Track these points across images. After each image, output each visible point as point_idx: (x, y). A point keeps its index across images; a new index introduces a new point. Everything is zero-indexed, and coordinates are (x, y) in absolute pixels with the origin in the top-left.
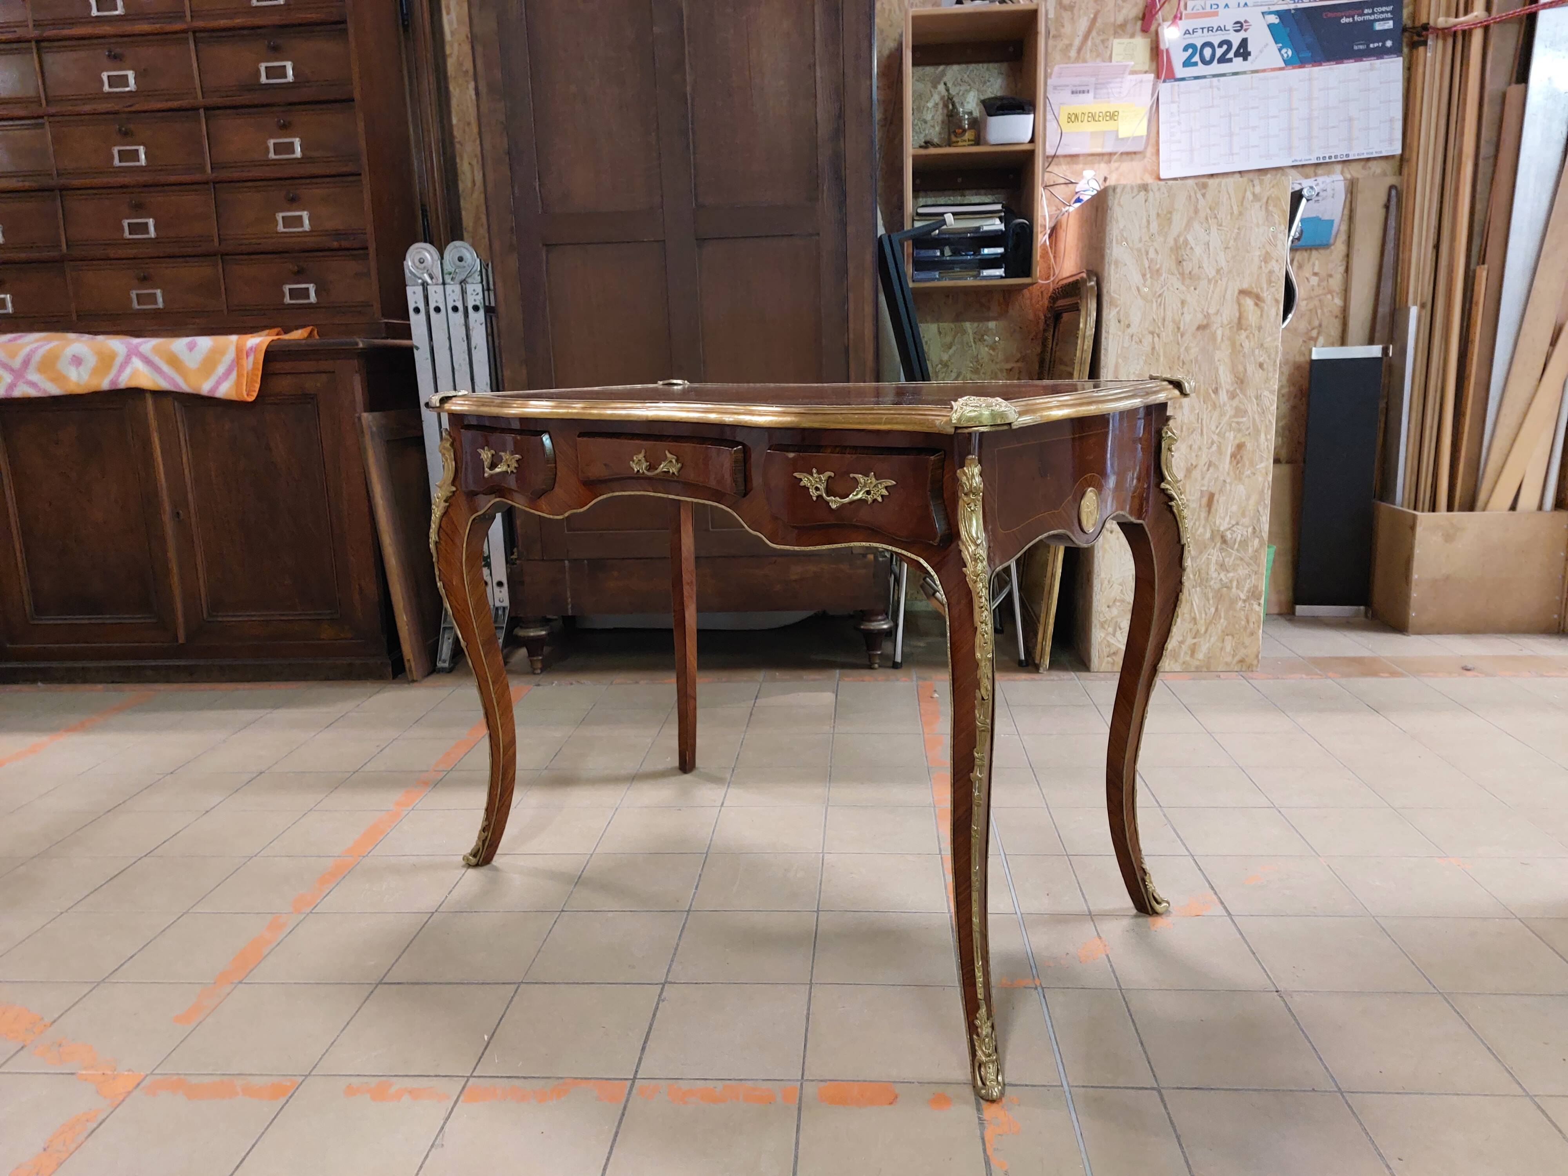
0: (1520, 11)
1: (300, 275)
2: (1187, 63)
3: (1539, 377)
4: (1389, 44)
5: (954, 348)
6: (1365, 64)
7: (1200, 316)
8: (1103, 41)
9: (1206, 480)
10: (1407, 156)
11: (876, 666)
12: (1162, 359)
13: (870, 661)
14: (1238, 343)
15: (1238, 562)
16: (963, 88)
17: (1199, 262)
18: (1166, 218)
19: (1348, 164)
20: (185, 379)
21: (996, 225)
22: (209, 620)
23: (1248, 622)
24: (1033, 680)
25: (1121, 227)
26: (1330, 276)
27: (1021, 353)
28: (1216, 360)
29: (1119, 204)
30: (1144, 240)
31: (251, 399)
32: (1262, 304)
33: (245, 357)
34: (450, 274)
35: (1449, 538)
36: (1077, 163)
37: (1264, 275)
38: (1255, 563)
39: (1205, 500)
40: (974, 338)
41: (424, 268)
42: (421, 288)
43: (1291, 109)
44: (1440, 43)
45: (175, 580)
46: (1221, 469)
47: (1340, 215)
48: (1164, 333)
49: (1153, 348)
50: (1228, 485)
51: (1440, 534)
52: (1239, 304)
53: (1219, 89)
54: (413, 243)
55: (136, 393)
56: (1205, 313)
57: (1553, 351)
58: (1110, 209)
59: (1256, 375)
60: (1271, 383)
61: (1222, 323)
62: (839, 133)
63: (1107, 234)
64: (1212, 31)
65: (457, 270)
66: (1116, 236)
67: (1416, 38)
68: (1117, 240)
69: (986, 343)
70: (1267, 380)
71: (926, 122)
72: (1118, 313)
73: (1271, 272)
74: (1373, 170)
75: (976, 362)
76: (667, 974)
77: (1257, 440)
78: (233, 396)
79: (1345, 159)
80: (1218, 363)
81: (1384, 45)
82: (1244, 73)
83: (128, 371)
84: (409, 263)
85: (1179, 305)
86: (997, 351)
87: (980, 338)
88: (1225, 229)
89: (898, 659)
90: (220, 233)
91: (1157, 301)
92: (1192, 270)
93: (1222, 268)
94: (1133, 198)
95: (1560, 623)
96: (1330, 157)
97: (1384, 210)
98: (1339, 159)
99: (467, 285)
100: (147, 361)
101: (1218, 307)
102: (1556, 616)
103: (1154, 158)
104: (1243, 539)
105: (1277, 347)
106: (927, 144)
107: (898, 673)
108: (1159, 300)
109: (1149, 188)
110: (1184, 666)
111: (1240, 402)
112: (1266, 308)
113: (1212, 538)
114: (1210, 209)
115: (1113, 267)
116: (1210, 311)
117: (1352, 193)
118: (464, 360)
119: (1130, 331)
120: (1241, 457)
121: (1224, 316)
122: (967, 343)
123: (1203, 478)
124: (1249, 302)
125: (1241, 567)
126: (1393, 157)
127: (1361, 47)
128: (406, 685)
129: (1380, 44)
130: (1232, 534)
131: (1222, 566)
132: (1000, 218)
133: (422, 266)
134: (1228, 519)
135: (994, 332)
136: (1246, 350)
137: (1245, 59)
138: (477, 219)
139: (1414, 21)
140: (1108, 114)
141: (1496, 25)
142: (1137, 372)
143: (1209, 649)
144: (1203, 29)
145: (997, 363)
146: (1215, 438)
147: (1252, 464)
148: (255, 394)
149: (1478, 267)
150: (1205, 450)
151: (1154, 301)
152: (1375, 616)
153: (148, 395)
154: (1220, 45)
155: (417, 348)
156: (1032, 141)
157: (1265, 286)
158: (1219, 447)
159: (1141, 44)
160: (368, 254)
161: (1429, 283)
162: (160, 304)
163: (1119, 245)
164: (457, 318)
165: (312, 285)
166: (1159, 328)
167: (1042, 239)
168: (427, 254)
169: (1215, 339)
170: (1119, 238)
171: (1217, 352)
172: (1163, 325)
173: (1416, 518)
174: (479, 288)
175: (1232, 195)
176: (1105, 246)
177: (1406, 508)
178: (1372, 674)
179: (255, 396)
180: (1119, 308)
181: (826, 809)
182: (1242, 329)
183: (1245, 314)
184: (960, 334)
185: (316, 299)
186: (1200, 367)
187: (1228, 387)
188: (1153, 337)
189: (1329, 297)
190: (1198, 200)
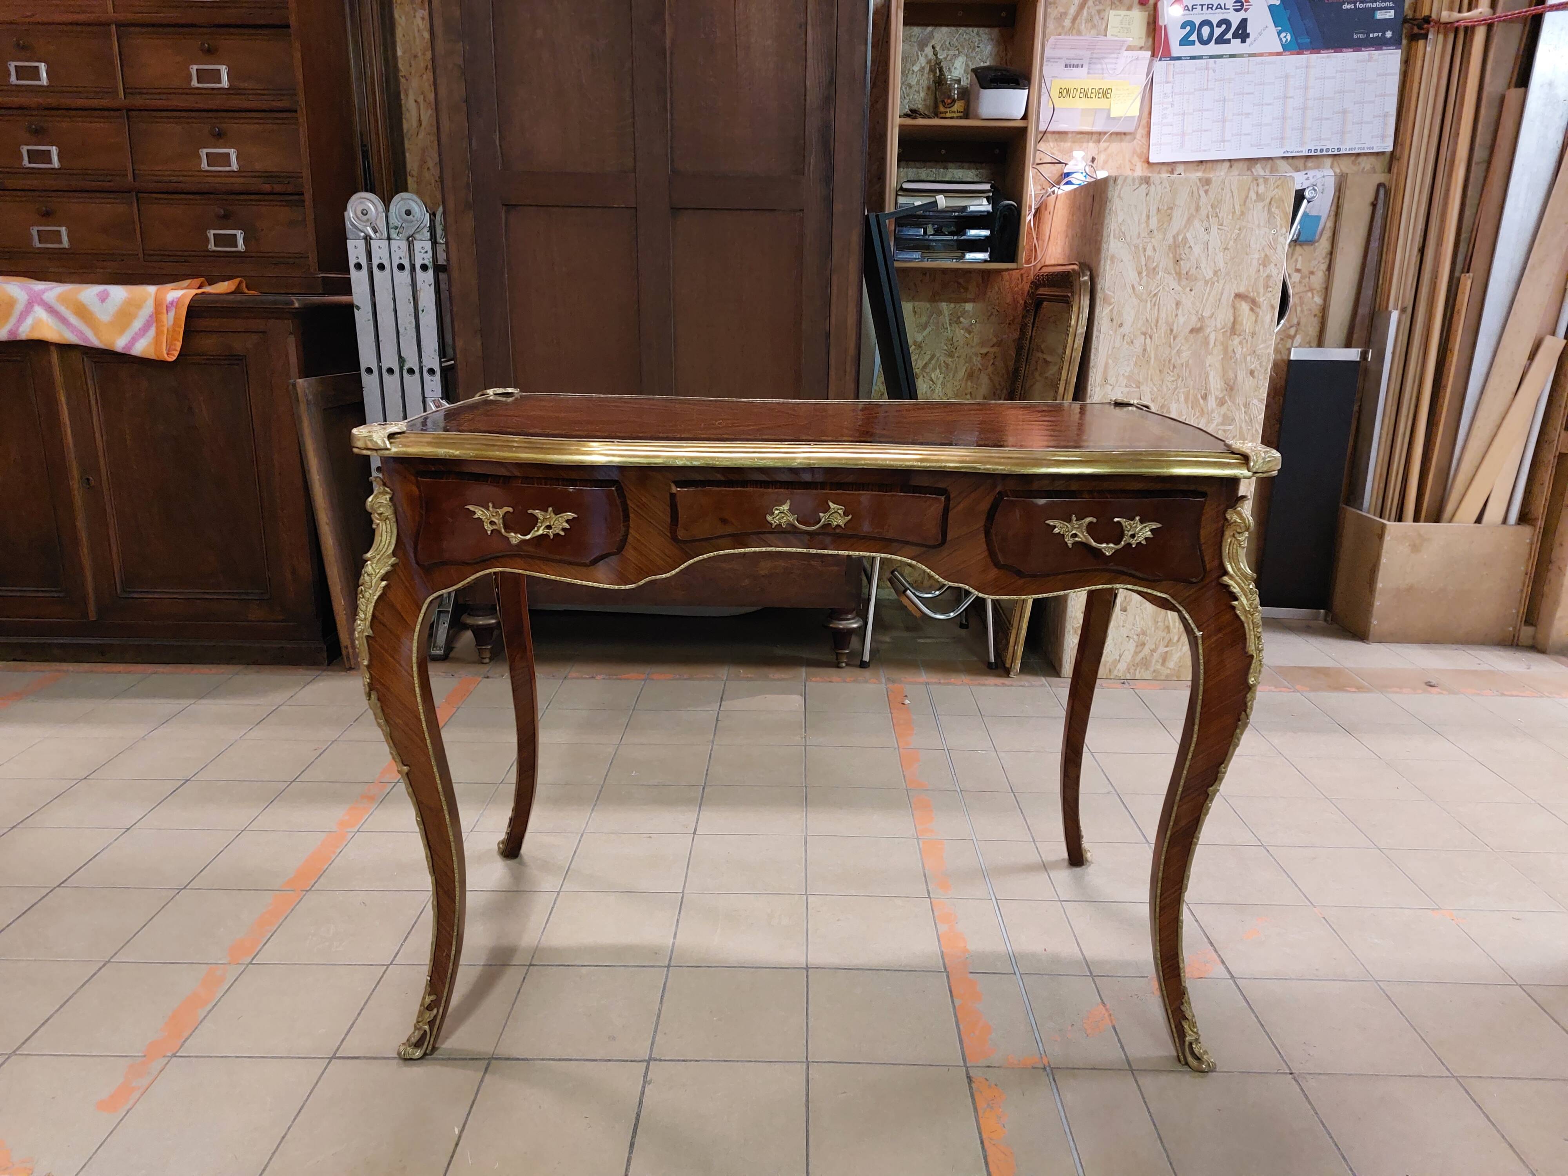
0: (1526, 12)
1: (226, 219)
2: (1185, 42)
3: (1514, 390)
4: (1389, 34)
5: (928, 329)
6: (1364, 54)
7: (1194, 318)
8: (1099, 12)
10: (1398, 153)
11: (844, 665)
12: (1152, 362)
13: (837, 659)
14: (1230, 349)
16: (951, 53)
17: (1197, 262)
18: (1166, 213)
19: (1337, 158)
20: (96, 334)
21: (982, 206)
22: (124, 596)
24: (1004, 685)
25: (1120, 221)
26: (1312, 273)
27: (997, 336)
28: (1207, 365)
29: (1119, 196)
30: (1142, 235)
31: (172, 359)
32: (1258, 310)
33: (165, 311)
34: (396, 228)
35: (1415, 548)
36: (1065, 141)
37: (1261, 279)
40: (950, 320)
41: (368, 220)
42: (363, 241)
43: (1286, 97)
44: (1441, 37)
45: (85, 550)
47: (1327, 212)
48: (1156, 335)
49: (1145, 350)
51: (1407, 544)
52: (1234, 308)
53: (1214, 71)
54: (355, 192)
55: (39, 346)
56: (1200, 317)
57: (1530, 364)
58: (1110, 201)
59: (1246, 383)
60: (1261, 391)
61: (1216, 326)
62: (829, 101)
63: (1105, 228)
64: (1211, 8)
65: (403, 225)
66: (1114, 231)
67: (1416, 30)
68: (1115, 234)
69: (961, 325)
70: (1257, 388)
71: (910, 87)
72: (1111, 311)
73: (1269, 277)
74: (1363, 165)
75: (951, 344)
76: (651, 1049)
78: (151, 355)
79: (1336, 153)
80: (1209, 368)
81: (1384, 34)
82: (1241, 56)
83: (29, 321)
84: (351, 214)
85: (1174, 306)
86: (972, 334)
87: (956, 320)
88: (1226, 229)
89: (866, 658)
90: (136, 167)
91: (1151, 301)
92: (1190, 269)
93: (1220, 270)
94: (1134, 191)
95: (1514, 636)
96: (1322, 151)
97: (1371, 208)
98: (1330, 153)
99: (415, 242)
100: (51, 310)
101: (1213, 310)
102: (1511, 629)
103: (1144, 140)
105: (1269, 354)
106: (913, 113)
107: (866, 673)
108: (1154, 299)
110: (1154, 674)
111: (1228, 410)
112: (1261, 313)
114: (1212, 206)
115: (1109, 262)
116: (1204, 314)
117: (1340, 190)
118: (410, 323)
119: (1122, 330)
121: (1218, 320)
122: (943, 325)
124: (1245, 307)
126: (1383, 153)
127: (1361, 36)
128: (343, 673)
129: (1380, 34)
132: (988, 198)
133: (365, 218)
135: (971, 314)
136: (1238, 356)
137: (1243, 41)
138: (423, 162)
139: (1415, 12)
140: (1101, 91)
141: (1501, 24)
142: (1126, 374)
143: (1180, 658)
144: (1202, 5)
145: (972, 347)
148: (176, 354)
149: (1463, 275)
151: (1149, 301)
152: (1335, 620)
153: (52, 348)
154: (1219, 25)
155: (358, 308)
156: (1025, 117)
157: (1262, 290)
159: (1138, 17)
160: (304, 201)
161: (1412, 287)
162: (66, 243)
163: (1116, 240)
164: (403, 278)
165: (240, 231)
166: (1152, 329)
167: (1027, 221)
168: (370, 205)
169: (1208, 343)
170: (1117, 232)
171: (1209, 357)
172: (1156, 326)
173: (1383, 527)
174: (428, 245)
175: (1236, 193)
176: (1101, 240)
177: (1374, 515)
178: (1339, 688)
179: (176, 355)
180: (1112, 306)
181: (806, 839)
182: (1235, 334)
183: (1240, 319)
184: (934, 315)
185: (244, 247)
186: (1190, 372)
187: (1217, 394)
188: (1145, 339)
189: (1310, 294)
190: (1200, 196)
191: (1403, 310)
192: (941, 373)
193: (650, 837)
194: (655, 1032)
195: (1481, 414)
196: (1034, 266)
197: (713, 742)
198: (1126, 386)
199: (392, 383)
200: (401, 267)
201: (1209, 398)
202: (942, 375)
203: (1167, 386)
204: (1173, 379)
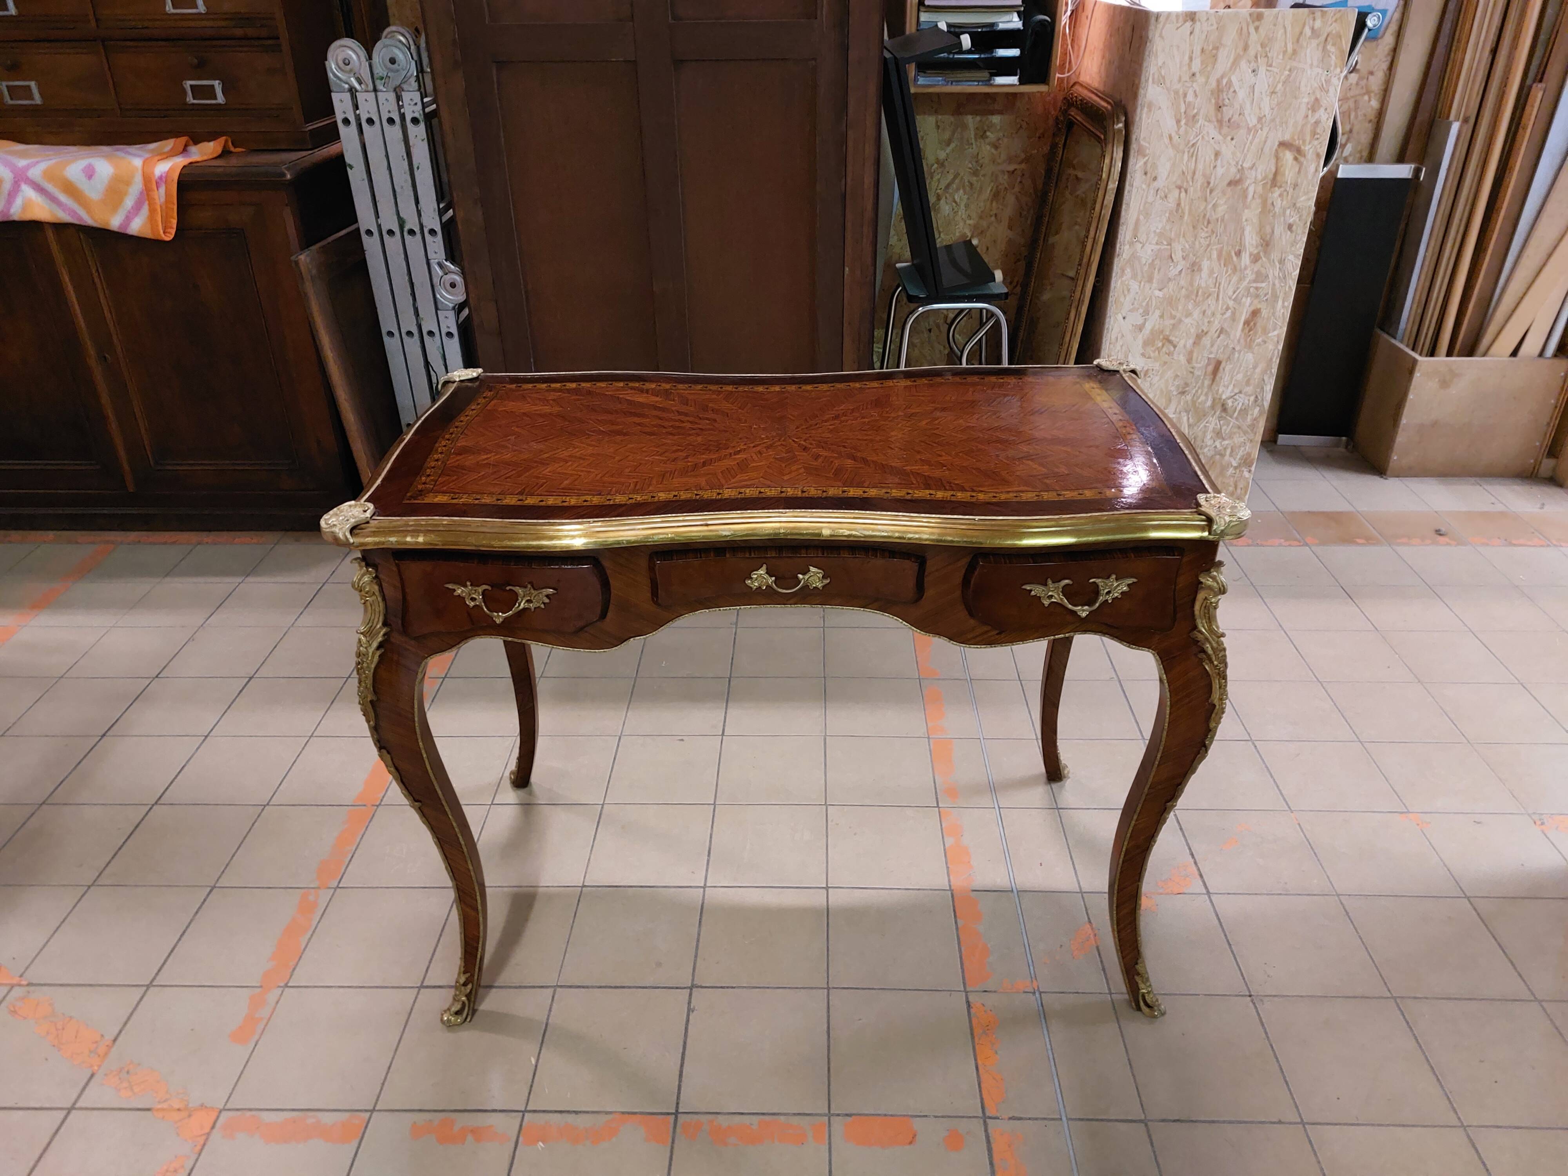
1: (201, 69)
5: (953, 145)
7: (1233, 170)
9: (1216, 347)
12: (1186, 218)
14: (1270, 202)
15: (1235, 430)
17: (1241, 107)
18: (1210, 55)
20: (89, 212)
21: (1014, 22)
22: (159, 468)
23: (1236, 487)
25: (1160, 64)
27: (1025, 152)
28: (1244, 220)
29: (1161, 36)
30: (1183, 79)
31: (169, 237)
32: (1302, 159)
33: (155, 189)
34: (382, 78)
35: (1445, 384)
37: (1309, 126)
38: (1252, 430)
39: (1210, 368)
40: (976, 135)
41: (351, 70)
42: (348, 95)
45: (114, 426)
46: (1232, 337)
48: (1192, 188)
49: (1179, 205)
50: (1236, 353)
51: (1437, 380)
52: (1277, 158)
54: (335, 39)
55: (35, 226)
56: (1239, 167)
58: (1150, 42)
59: (1284, 236)
60: (1298, 246)
61: (1256, 178)
63: (1144, 72)
65: (389, 75)
66: (1153, 74)
68: (1153, 79)
69: (987, 141)
70: (1294, 243)
72: (1145, 163)
73: (1317, 123)
75: (977, 162)
76: (693, 975)
77: (1274, 307)
78: (148, 234)
80: (1245, 223)
83: (19, 202)
84: (332, 65)
85: (1213, 157)
86: (999, 150)
87: (981, 134)
88: (1275, 70)
90: (97, 12)
91: (1189, 152)
92: (1232, 116)
93: (1265, 116)
94: (1177, 29)
95: (1534, 468)
99: (403, 93)
100: (39, 189)
101: (1254, 161)
102: (1532, 461)
104: (1243, 408)
108: (1192, 150)
109: (1197, 18)
111: (1262, 266)
112: (1307, 160)
113: (1213, 407)
114: (1262, 45)
115: (1146, 109)
116: (1244, 165)
118: (406, 181)
119: (1156, 184)
120: (1255, 324)
121: (1259, 170)
122: (968, 140)
123: (1212, 346)
124: (1288, 156)
125: (1238, 435)
130: (1233, 402)
131: (1218, 434)
132: (1019, 13)
133: (349, 67)
134: (1231, 387)
135: (998, 127)
136: (1277, 210)
142: (1158, 231)
145: (999, 164)
146: (1231, 303)
147: (1265, 331)
148: (173, 231)
149: (1534, 86)
150: (1219, 316)
152: (1356, 450)
153: (47, 227)
155: (351, 167)
157: (1308, 138)
158: (1234, 313)
160: (280, 46)
161: (1478, 94)
162: (38, 100)
163: (1155, 86)
164: (394, 133)
165: (217, 82)
166: (1187, 182)
167: (1063, 23)
168: (351, 53)
169: (1246, 197)
170: (1156, 76)
171: (1246, 211)
172: (1193, 178)
173: (1415, 362)
174: (417, 96)
175: (1289, 29)
176: (1139, 83)
177: (1407, 346)
178: (1348, 540)
179: (174, 234)
180: (1147, 158)
181: (825, 739)
182: (1275, 186)
183: (1282, 169)
184: (959, 130)
185: (224, 99)
186: (1225, 228)
187: (1251, 250)
188: (1180, 193)
189: (1366, 98)
190: (1249, 33)
191: (1466, 120)
192: (965, 193)
193: (682, 740)
194: (696, 956)
195: (1533, 242)
196: (1068, 77)
197: (736, 624)
198: (1157, 244)
199: (393, 244)
200: (391, 121)
201: (1243, 254)
202: (966, 197)
203: (1200, 243)
204: (1207, 235)
